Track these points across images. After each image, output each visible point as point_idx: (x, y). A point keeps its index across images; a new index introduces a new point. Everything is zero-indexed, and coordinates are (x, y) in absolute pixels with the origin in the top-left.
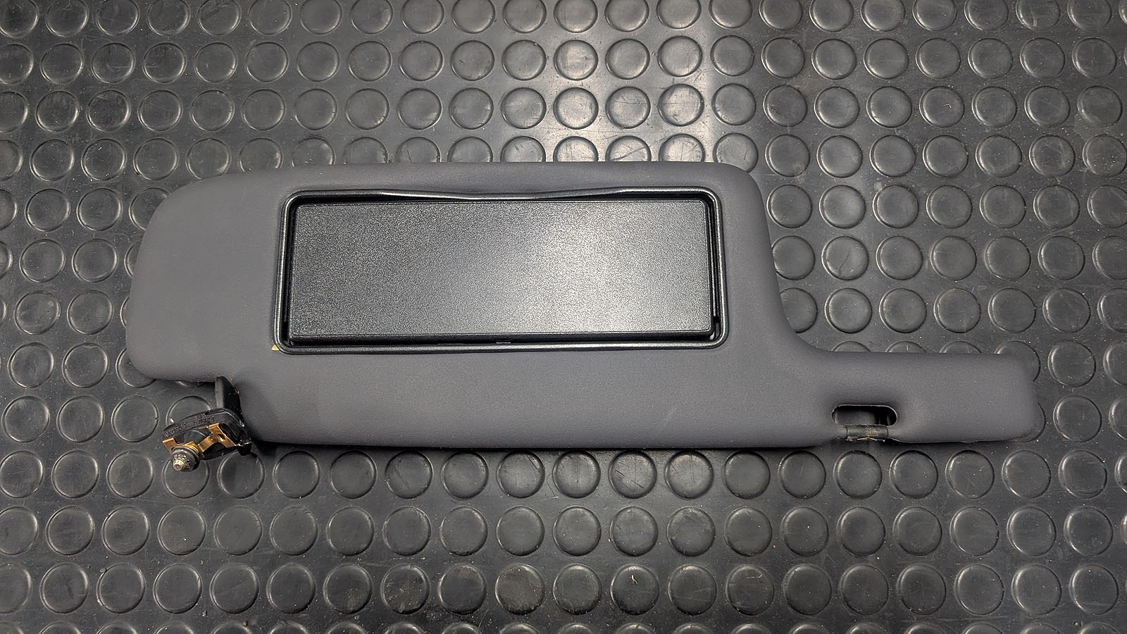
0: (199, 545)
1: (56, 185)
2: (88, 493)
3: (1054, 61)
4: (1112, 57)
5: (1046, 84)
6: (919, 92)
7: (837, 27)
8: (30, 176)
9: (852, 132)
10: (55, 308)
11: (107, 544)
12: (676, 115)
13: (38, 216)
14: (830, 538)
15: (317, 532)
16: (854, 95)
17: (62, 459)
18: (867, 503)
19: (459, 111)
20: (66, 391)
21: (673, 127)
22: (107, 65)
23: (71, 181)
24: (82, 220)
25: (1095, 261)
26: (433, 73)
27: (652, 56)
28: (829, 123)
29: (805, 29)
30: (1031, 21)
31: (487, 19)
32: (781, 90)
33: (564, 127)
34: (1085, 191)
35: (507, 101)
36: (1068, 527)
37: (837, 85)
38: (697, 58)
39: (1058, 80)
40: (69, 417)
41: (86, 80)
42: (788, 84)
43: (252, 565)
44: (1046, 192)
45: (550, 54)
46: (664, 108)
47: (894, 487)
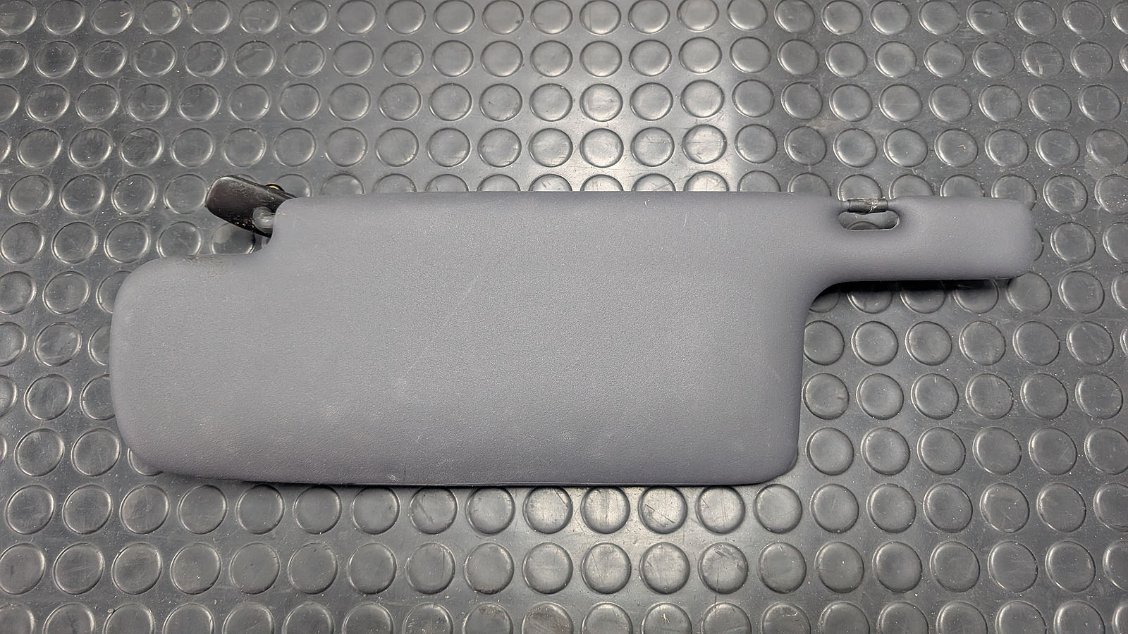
0: (213, 584)
1: (83, 219)
2: (99, 529)
3: (1062, 106)
4: (1116, 102)
5: (1055, 127)
6: (934, 134)
7: (853, 74)
8: (59, 209)
9: (870, 171)
10: (76, 339)
11: (117, 583)
12: (700, 154)
13: (65, 249)
14: (866, 574)
15: (337, 570)
16: (871, 137)
17: (73, 495)
18: (902, 537)
19: (488, 150)
20: (83, 423)
21: (697, 165)
22: (143, 105)
23: (100, 215)
24: (108, 252)
25: (1115, 295)
26: (462, 114)
27: (675, 98)
28: (848, 162)
29: (822, 74)
30: (1037, 69)
31: (516, 63)
32: (801, 131)
33: (591, 166)
34: (1099, 228)
35: (535, 141)
36: (1107, 561)
37: (855, 126)
38: (719, 99)
39: (1066, 123)
40: (83, 451)
41: (120, 119)
42: (807, 125)
43: (267, 604)
44: (1062, 229)
45: (577, 97)
46: (688, 146)
47: (929, 521)
